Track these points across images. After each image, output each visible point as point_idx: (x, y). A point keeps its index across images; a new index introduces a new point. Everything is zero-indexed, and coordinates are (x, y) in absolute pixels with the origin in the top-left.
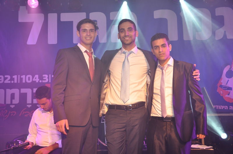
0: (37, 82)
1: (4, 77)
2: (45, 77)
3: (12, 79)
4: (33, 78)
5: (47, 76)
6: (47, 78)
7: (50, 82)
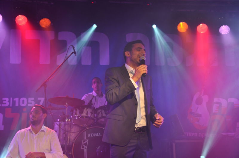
2: (5, 100)
6: (8, 101)
7: (11, 106)
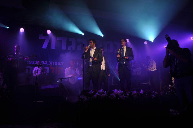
0: (46, 64)
1: (32, 61)
3: (35, 62)
4: (44, 63)
5: (50, 62)
